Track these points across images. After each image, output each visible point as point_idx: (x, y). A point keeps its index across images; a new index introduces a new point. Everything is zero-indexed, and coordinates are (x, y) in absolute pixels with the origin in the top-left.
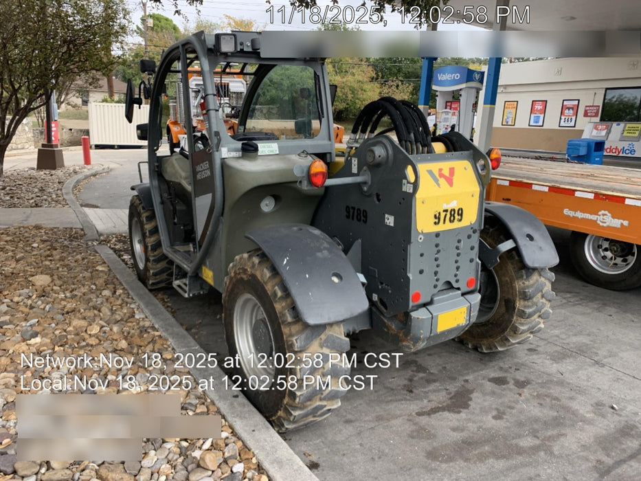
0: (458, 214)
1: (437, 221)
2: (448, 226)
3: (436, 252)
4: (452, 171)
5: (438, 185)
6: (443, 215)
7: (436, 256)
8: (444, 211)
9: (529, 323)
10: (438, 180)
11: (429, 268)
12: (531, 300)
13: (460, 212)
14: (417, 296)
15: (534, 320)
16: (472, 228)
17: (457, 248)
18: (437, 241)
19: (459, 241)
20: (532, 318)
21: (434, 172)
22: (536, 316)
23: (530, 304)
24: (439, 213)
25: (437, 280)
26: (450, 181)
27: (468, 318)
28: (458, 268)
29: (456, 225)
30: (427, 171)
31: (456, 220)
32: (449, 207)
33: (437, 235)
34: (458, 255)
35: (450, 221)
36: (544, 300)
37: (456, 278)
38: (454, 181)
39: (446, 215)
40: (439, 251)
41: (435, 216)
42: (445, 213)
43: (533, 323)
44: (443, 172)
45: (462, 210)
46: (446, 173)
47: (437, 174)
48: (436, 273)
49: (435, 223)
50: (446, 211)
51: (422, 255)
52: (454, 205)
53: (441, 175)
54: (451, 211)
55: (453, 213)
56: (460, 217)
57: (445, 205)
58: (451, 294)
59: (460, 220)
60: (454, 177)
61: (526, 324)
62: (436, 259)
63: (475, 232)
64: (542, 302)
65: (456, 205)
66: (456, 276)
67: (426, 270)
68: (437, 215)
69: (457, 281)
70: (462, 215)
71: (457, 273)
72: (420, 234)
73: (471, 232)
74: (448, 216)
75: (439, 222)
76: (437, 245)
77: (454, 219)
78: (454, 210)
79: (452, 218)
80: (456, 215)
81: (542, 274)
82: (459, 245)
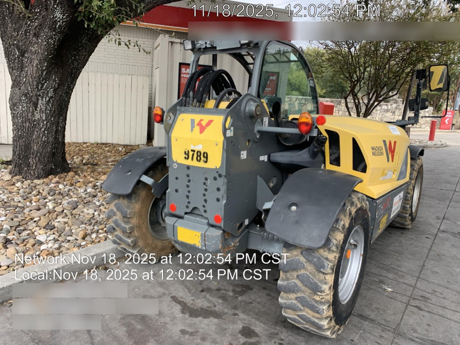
0: (204, 157)
1: (187, 156)
2: (194, 163)
3: (188, 181)
4: (210, 122)
5: (192, 130)
6: (191, 153)
7: (188, 183)
8: (192, 150)
10: (194, 127)
11: (183, 191)
12: (285, 274)
13: (205, 155)
15: (291, 299)
16: (217, 172)
17: (205, 184)
18: (188, 172)
19: (206, 179)
23: (284, 277)
24: (188, 151)
25: (189, 203)
27: (203, 244)
28: (206, 201)
29: (201, 164)
30: (191, 120)
31: (202, 161)
32: (197, 148)
33: (188, 167)
34: (206, 190)
35: (197, 160)
37: (204, 209)
39: (193, 154)
41: (185, 153)
44: (202, 122)
45: (207, 153)
46: (204, 123)
47: (196, 123)
48: (188, 197)
49: (185, 158)
50: (194, 151)
51: (177, 178)
54: (198, 152)
55: (199, 154)
56: (205, 159)
57: (193, 146)
58: (198, 219)
59: (206, 162)
60: (208, 127)
62: (188, 186)
63: (220, 176)
64: (295, 283)
65: (202, 149)
66: (204, 206)
67: (180, 191)
68: (187, 152)
69: (205, 211)
70: (207, 158)
71: (205, 204)
72: (174, 162)
73: (217, 175)
74: (195, 156)
75: (188, 158)
76: (188, 176)
77: (200, 159)
78: (200, 152)
79: (199, 158)
80: (202, 156)
81: (304, 253)
82: (206, 182)
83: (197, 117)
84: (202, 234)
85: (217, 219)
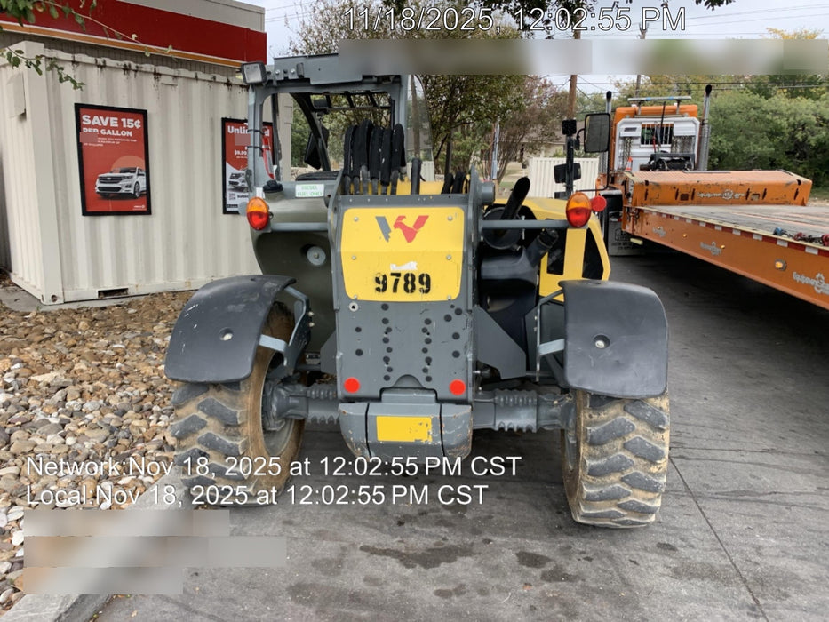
0: (421, 282)
1: (381, 286)
2: (402, 296)
3: (385, 331)
4: (421, 221)
5: (387, 238)
6: (391, 281)
7: (385, 336)
8: (393, 274)
9: (601, 486)
10: (390, 231)
11: (374, 351)
12: (599, 448)
13: (425, 279)
14: (352, 384)
15: (612, 483)
16: (452, 306)
17: (425, 331)
18: (385, 314)
19: (428, 322)
20: (607, 479)
21: (388, 221)
22: (615, 477)
23: (598, 453)
24: (385, 277)
25: (390, 370)
26: (410, 235)
27: (438, 435)
28: (428, 361)
29: (418, 296)
30: (378, 218)
31: (417, 290)
32: (404, 270)
33: (385, 306)
34: (428, 341)
35: (406, 290)
36: (627, 455)
37: (426, 375)
38: (418, 235)
39: (397, 281)
40: (389, 330)
41: (377, 280)
42: (395, 278)
43: (609, 488)
44: (404, 221)
45: (428, 276)
46: (409, 222)
47: (391, 223)
48: (386, 360)
49: (378, 289)
50: (398, 275)
51: (358, 330)
52: (412, 267)
53: (399, 224)
54: (407, 276)
55: (410, 279)
56: (425, 287)
57: (394, 266)
58: (415, 394)
59: (427, 291)
60: (421, 229)
61: (597, 486)
62: (386, 340)
63: (459, 312)
64: (621, 456)
65: (416, 269)
66: (425, 370)
67: (367, 352)
68: (381, 279)
69: (429, 379)
70: (428, 284)
71: (428, 367)
72: (351, 300)
73: (452, 312)
74: (402, 282)
75: (384, 289)
76: (385, 321)
77: (414, 287)
78: (413, 275)
79: (410, 287)
80: (417, 282)
81: (629, 408)
82: (427, 326)
83: (391, 213)
84: (433, 420)
85: (456, 387)
